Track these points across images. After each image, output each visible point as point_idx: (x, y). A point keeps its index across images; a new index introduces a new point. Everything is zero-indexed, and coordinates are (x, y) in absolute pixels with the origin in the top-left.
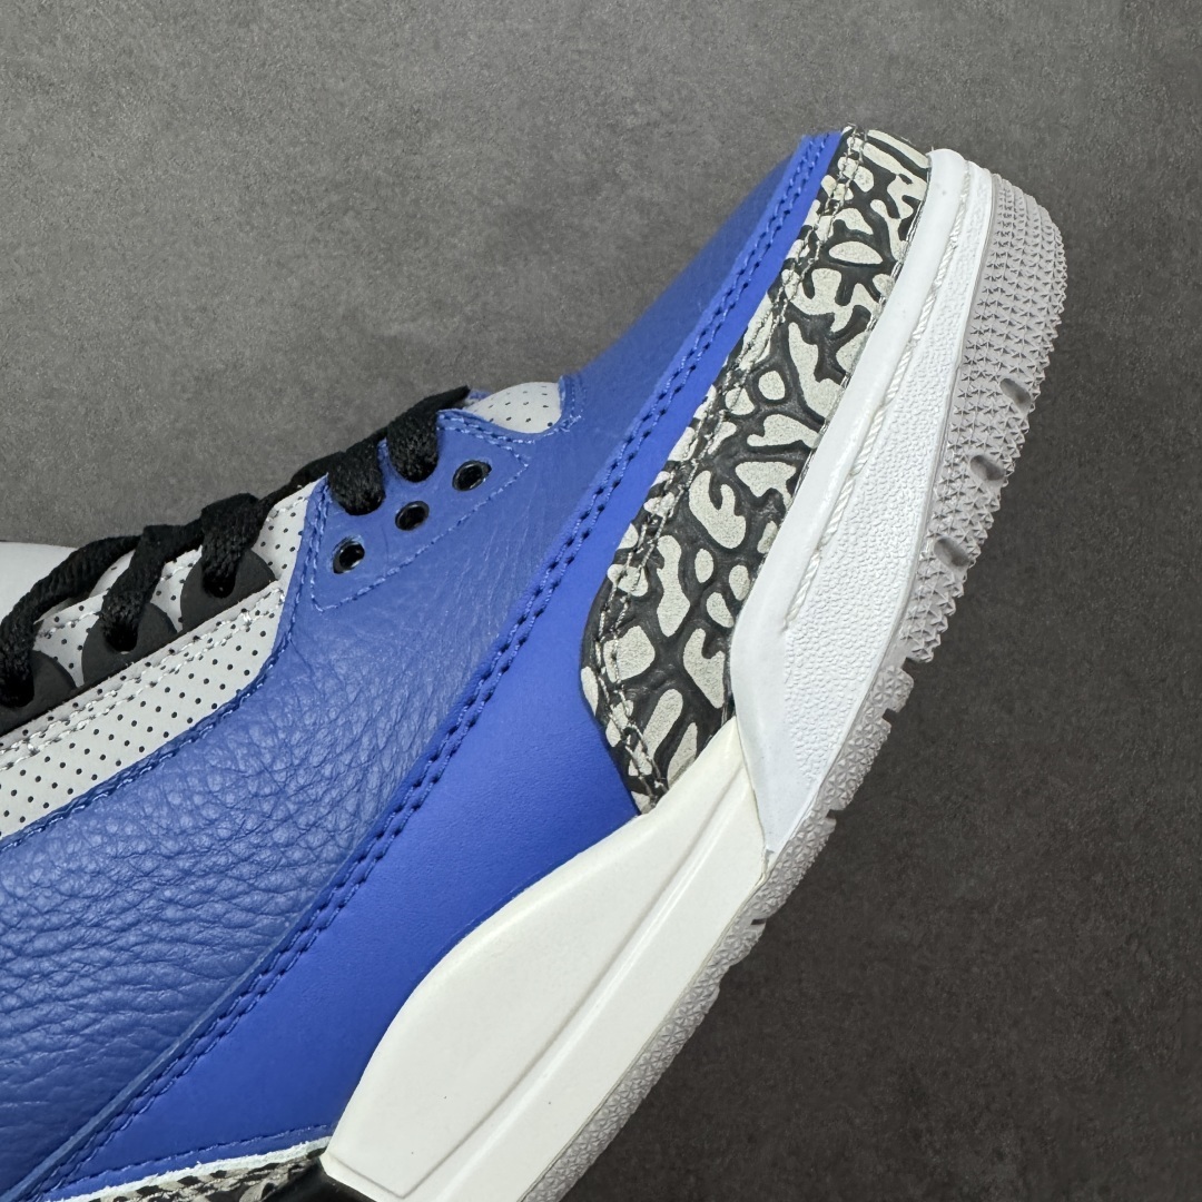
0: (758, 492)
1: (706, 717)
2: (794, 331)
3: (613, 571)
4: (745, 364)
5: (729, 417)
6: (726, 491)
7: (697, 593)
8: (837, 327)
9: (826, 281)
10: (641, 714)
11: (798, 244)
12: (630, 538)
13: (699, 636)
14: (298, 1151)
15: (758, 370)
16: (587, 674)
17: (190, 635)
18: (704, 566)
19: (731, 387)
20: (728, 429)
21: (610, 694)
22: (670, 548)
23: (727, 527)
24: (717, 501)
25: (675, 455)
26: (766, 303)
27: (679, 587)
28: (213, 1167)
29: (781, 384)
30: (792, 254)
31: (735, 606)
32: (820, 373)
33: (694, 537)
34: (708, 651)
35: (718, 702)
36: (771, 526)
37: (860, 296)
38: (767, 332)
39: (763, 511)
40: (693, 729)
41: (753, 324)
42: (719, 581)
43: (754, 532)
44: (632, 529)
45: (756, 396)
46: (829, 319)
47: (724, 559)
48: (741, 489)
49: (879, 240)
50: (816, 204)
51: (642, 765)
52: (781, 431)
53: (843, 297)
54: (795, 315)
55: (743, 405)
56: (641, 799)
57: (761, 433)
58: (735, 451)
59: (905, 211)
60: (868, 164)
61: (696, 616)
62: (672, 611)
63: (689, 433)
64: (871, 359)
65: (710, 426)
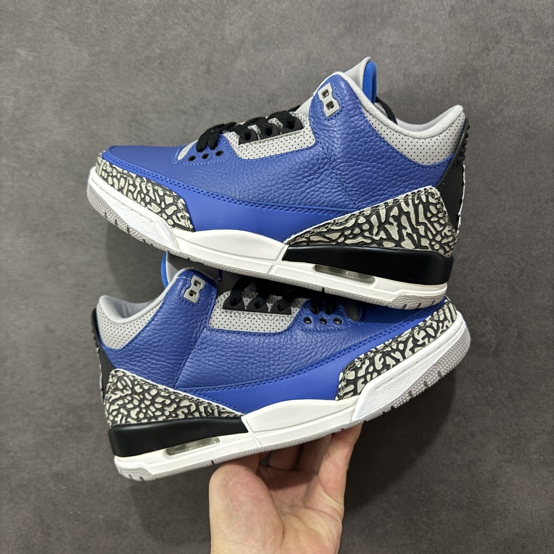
0: (387, 363)
1: (355, 392)
2: (411, 339)
3: (356, 360)
4: (399, 340)
5: (391, 347)
6: (382, 359)
7: (367, 373)
8: (419, 343)
9: (423, 333)
10: (346, 386)
11: (422, 323)
12: (362, 356)
13: (363, 380)
14: (239, 414)
15: (401, 342)
16: (342, 374)
17: (271, 314)
18: (371, 369)
19: (394, 342)
20: (389, 349)
21: (343, 379)
22: (367, 362)
23: (379, 366)
24: (380, 360)
25: (378, 347)
26: (410, 330)
27: (365, 370)
28: (224, 407)
29: (403, 347)
30: (420, 324)
31: (371, 379)
32: (410, 350)
33: (372, 363)
34: (362, 383)
35: (359, 392)
36: (386, 370)
37: (426, 340)
38: (406, 336)
39: (386, 367)
40: (352, 393)
41: (405, 333)
42: (371, 373)
43: (382, 369)
44: (363, 355)
45: (397, 346)
46: (418, 341)
47: (375, 370)
48: (385, 360)
49: (436, 332)
50: (430, 317)
51: (341, 394)
52: (398, 355)
53: (423, 339)
54: (413, 336)
55: (395, 347)
56: (337, 398)
57: (394, 353)
58: (388, 354)
59: (445, 328)
60: (445, 314)
61: (364, 376)
62: (361, 373)
63: (383, 345)
64: (420, 352)
65: (386, 346)
